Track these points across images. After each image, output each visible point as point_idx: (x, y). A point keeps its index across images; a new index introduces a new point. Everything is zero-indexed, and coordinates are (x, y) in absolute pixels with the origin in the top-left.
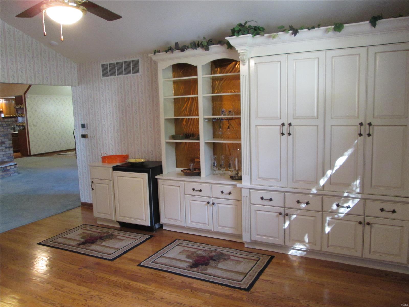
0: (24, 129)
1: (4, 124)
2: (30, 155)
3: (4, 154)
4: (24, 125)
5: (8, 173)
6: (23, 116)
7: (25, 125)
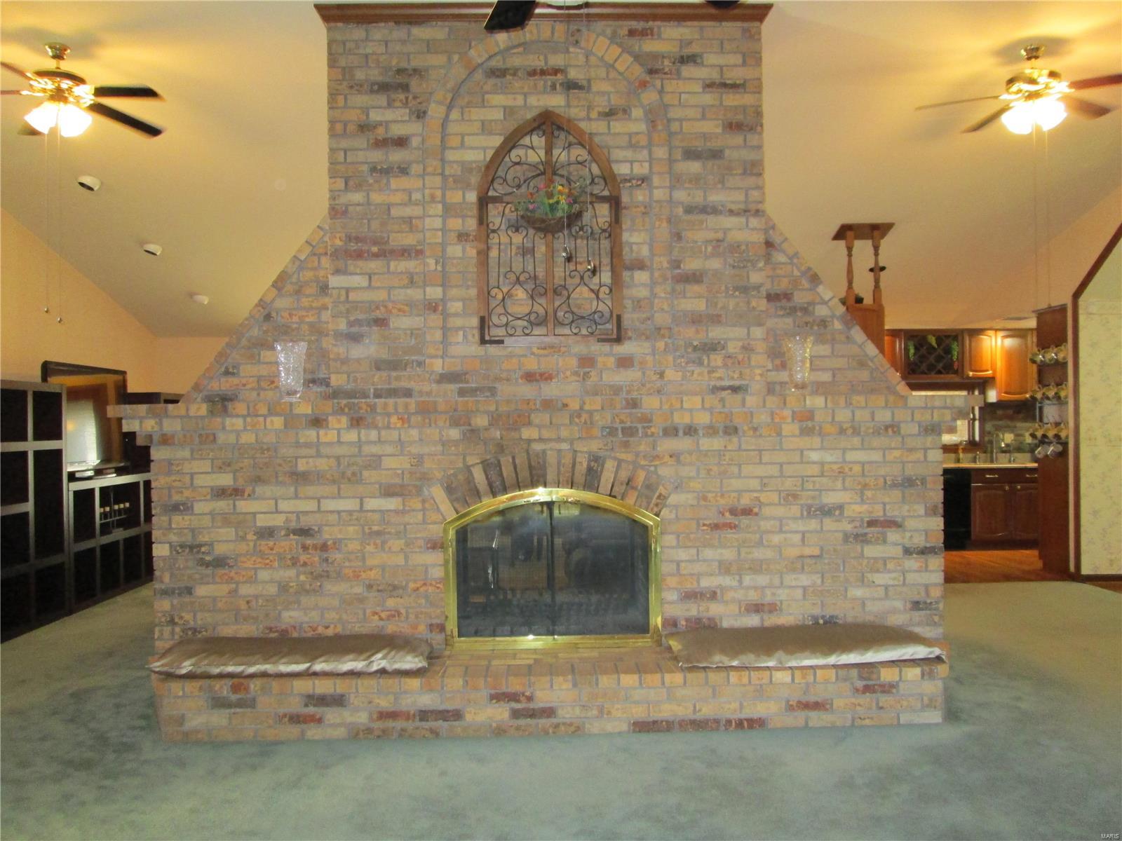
0: (1063, 454)
1: (906, 422)
2: (1077, 577)
3: (891, 582)
4: (1063, 435)
5: (884, 699)
6: (1062, 394)
7: (1067, 437)
